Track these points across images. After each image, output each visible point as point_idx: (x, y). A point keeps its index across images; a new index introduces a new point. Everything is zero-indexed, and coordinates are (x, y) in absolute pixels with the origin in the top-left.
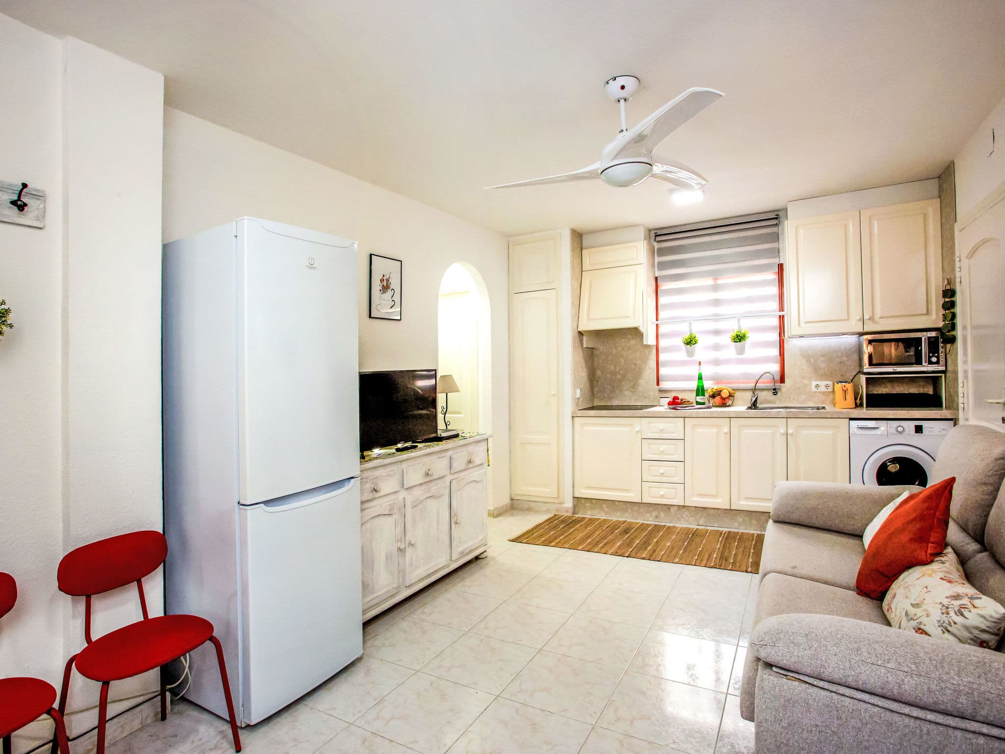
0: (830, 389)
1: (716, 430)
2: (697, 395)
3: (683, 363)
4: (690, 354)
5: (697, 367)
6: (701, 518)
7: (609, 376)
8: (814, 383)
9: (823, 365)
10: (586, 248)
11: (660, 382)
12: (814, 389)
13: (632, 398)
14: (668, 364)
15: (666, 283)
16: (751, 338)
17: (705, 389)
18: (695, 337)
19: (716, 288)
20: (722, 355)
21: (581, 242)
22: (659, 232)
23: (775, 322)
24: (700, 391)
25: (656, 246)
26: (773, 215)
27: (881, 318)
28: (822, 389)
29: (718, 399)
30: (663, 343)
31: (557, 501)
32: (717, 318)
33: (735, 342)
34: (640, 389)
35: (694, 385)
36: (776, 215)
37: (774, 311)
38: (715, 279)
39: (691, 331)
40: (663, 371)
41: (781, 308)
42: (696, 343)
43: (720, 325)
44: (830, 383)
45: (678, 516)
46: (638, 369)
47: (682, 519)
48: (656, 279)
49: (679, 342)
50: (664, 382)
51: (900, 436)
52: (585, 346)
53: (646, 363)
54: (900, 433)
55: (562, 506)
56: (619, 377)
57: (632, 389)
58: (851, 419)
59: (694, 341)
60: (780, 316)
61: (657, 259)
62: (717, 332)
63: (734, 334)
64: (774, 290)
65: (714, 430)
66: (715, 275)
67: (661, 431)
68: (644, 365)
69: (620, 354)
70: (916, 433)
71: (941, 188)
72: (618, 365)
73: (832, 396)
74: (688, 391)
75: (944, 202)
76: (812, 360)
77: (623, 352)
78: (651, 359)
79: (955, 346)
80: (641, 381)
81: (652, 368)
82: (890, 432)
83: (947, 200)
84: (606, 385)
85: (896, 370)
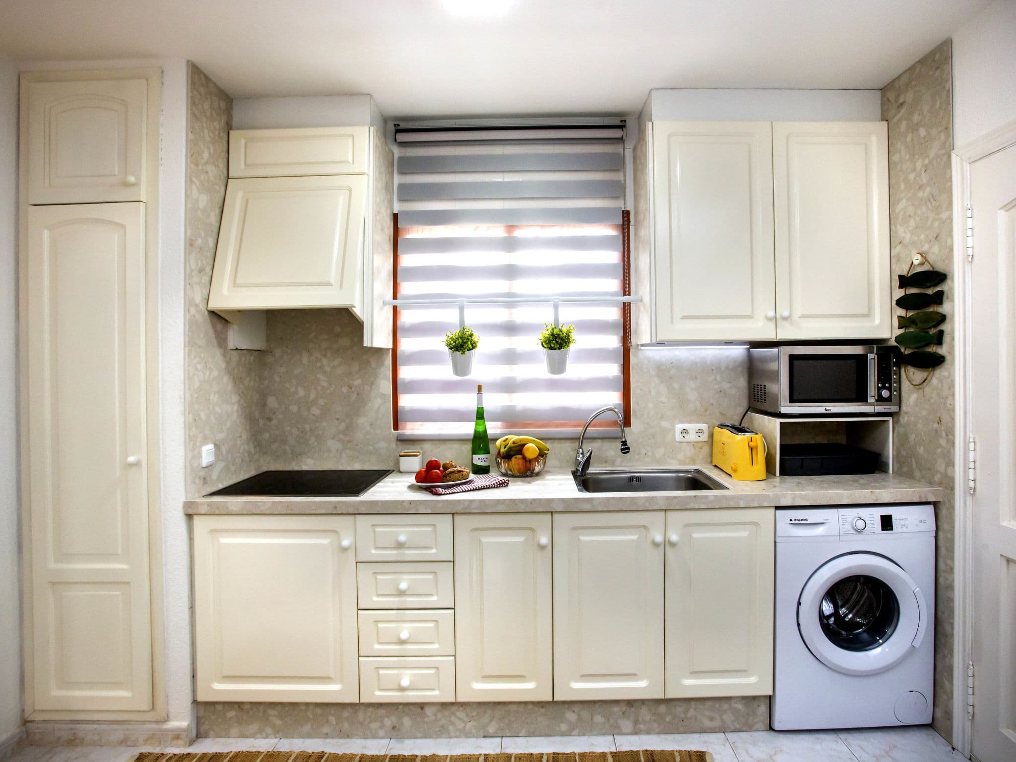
0: (705, 437)
1: (521, 540)
2: (475, 452)
3: (447, 387)
4: (460, 369)
5: (474, 395)
6: (491, 721)
7: (294, 408)
8: (679, 427)
9: (693, 396)
10: (238, 129)
11: (400, 423)
12: (678, 437)
13: (344, 455)
14: (415, 387)
15: (415, 227)
16: (580, 342)
18: (471, 335)
19: (510, 244)
20: (520, 372)
21: (230, 117)
22: (403, 125)
23: (613, 314)
24: (480, 442)
25: (397, 152)
26: (616, 121)
27: (803, 316)
28: (692, 437)
29: (516, 461)
30: (407, 345)
31: (150, 716)
32: (510, 301)
33: (551, 348)
34: (360, 435)
35: (468, 429)
36: (621, 121)
37: (613, 294)
38: (510, 228)
39: (462, 322)
40: (406, 401)
41: (626, 289)
42: (474, 348)
43: (520, 315)
44: (704, 426)
45: (443, 722)
46: (354, 397)
47: (451, 728)
48: (395, 217)
49: (439, 344)
50: (408, 423)
51: (859, 537)
52: (231, 345)
53: (372, 384)
54: (859, 531)
55: (165, 726)
56: (315, 411)
57: (341, 436)
58: (778, 508)
59: (469, 343)
60: (624, 304)
61: (397, 179)
62: (510, 329)
63: (547, 333)
64: (613, 257)
66: (511, 220)
67: (400, 546)
68: (367, 388)
69: (319, 364)
70: (883, 530)
71: (892, 104)
72: (313, 387)
73: (706, 449)
74: (457, 442)
75: (903, 125)
76: (676, 386)
77: (325, 361)
78: (381, 376)
79: (940, 372)
80: (362, 421)
81: (384, 395)
82: (844, 530)
83: (916, 118)
84: (288, 428)
85: (830, 410)
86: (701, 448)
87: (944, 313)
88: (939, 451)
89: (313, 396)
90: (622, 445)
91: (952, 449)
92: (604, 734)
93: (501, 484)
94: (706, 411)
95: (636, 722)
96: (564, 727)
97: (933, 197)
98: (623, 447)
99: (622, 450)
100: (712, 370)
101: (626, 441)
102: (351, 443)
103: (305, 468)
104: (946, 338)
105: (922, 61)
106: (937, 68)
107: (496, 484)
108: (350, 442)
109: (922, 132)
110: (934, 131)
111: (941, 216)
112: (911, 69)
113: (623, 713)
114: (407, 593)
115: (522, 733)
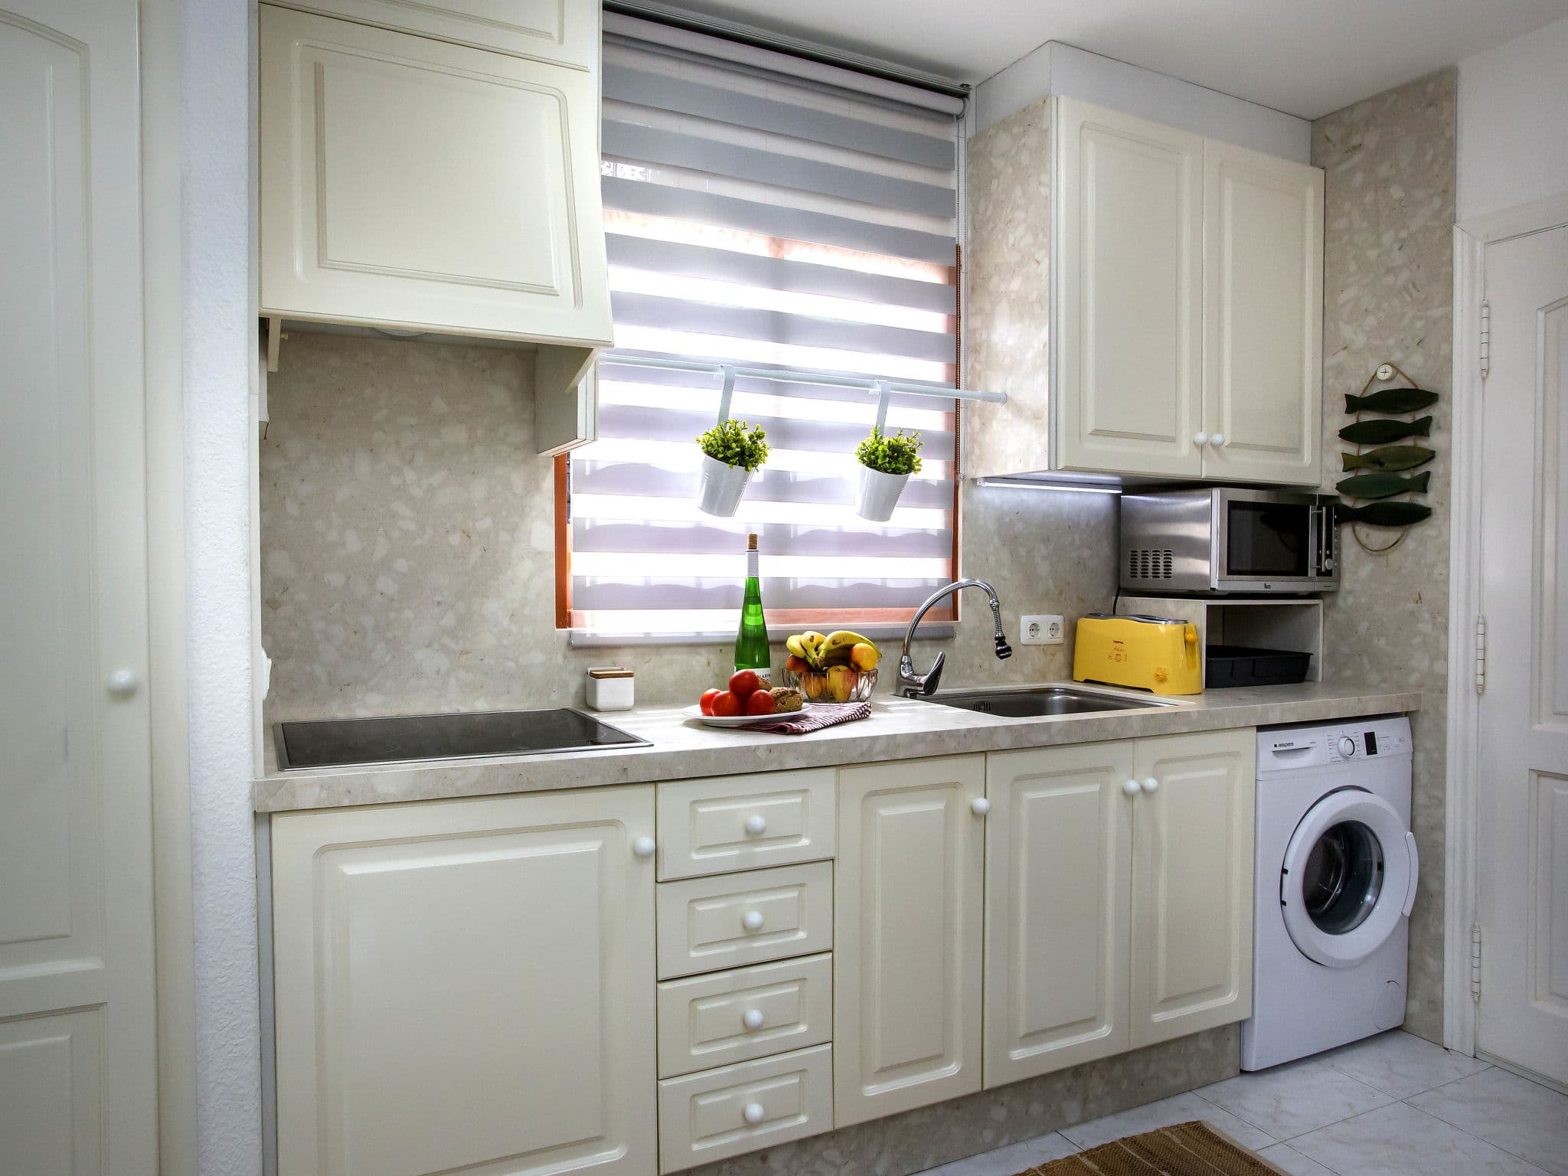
0: (1063, 637)
1: (940, 806)
4: (720, 499)
5: (743, 557)
7: (335, 579)
8: (1026, 620)
11: (570, 612)
12: (1027, 636)
13: (453, 681)
14: (601, 538)
17: (770, 638)
26: (954, 84)
27: (1232, 445)
28: (1044, 636)
34: (487, 638)
36: (963, 85)
38: (778, 241)
40: (583, 566)
44: (1058, 619)
46: (475, 555)
50: (587, 613)
51: (1344, 764)
53: (514, 529)
54: (1347, 757)
56: (387, 585)
57: (447, 641)
58: (1261, 728)
65: (934, 806)
67: (754, 836)
68: (504, 537)
69: (395, 481)
70: (1368, 754)
71: (1334, 146)
72: (381, 530)
73: (1061, 658)
74: (684, 649)
75: (1358, 179)
76: (1023, 551)
77: (410, 475)
78: (534, 513)
79: (1419, 532)
80: (492, 607)
81: (540, 553)
82: (1332, 756)
83: (1384, 170)
84: (320, 625)
85: (1269, 587)
86: (1053, 655)
87: (1431, 448)
88: (1417, 640)
89: (380, 553)
90: (997, 645)
91: (1443, 637)
92: (1044, 1133)
93: (863, 713)
94: (1060, 593)
95: (1085, 1102)
96: (988, 1135)
97: (1414, 286)
98: (999, 648)
99: (998, 653)
100: (1070, 527)
101: (1004, 638)
102: (470, 655)
103: (362, 713)
104: (1434, 484)
105: (1401, 91)
106: (1430, 105)
107: (858, 714)
108: (467, 653)
109: (1396, 192)
110: (1419, 194)
111: (1429, 313)
112: (1377, 99)
113: (1069, 1090)
114: (763, 931)
115: (928, 1163)
